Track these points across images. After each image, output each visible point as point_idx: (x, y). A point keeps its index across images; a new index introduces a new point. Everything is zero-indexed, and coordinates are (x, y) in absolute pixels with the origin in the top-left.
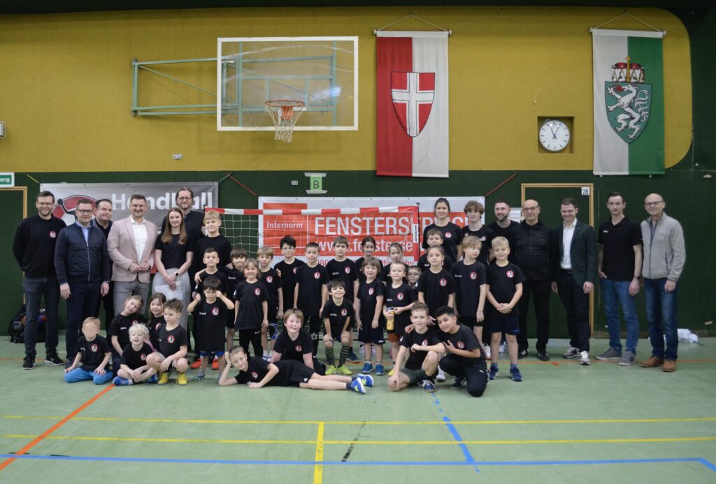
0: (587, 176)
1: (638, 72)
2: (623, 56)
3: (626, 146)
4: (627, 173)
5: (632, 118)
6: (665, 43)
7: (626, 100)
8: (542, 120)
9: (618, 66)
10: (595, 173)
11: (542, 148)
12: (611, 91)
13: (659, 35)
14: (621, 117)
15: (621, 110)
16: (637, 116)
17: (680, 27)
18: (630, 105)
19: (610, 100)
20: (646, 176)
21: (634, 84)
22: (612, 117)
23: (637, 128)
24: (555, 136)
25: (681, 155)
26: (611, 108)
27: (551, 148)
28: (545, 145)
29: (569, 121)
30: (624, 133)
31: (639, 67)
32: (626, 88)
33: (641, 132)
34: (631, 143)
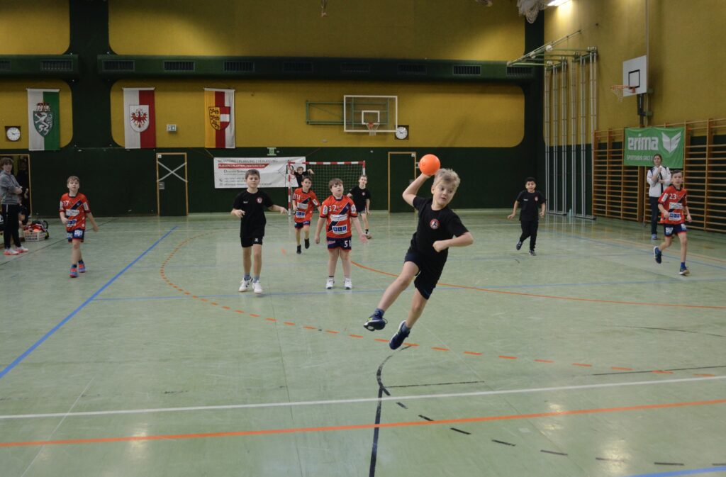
0: (26, 151)
1: (48, 107)
2: (41, 100)
3: (43, 138)
4: (43, 149)
5: (45, 126)
6: (60, 94)
7: (43, 119)
8: (7, 128)
9: (39, 104)
10: (30, 150)
11: (8, 139)
12: (36, 115)
13: (57, 91)
14: (40, 126)
15: (40, 123)
16: (48, 126)
17: (68, 88)
18: (45, 121)
19: (35, 119)
20: (52, 151)
21: (46, 112)
22: (36, 126)
23: (48, 131)
24: (14, 134)
25: (69, 141)
26: (36, 122)
27: (13, 139)
28: (10, 138)
29: (19, 128)
30: (42, 133)
31: (48, 105)
32: (43, 114)
33: (49, 133)
34: (45, 137)
